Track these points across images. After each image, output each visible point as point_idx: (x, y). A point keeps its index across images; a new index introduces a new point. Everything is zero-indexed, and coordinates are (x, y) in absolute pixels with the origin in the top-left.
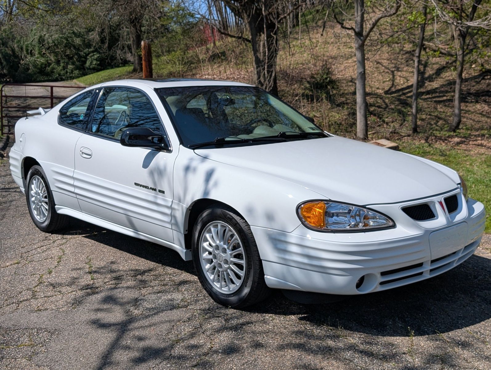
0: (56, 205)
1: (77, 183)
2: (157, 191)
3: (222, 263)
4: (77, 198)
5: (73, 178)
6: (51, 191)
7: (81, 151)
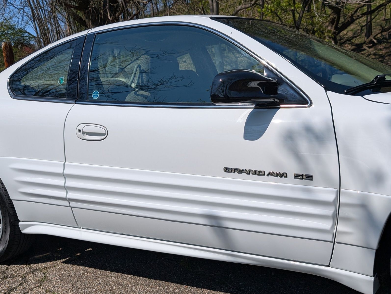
0: (20, 221)
1: (70, 183)
2: (291, 176)
4: (70, 206)
5: (64, 176)
6: (11, 201)
7: (80, 131)
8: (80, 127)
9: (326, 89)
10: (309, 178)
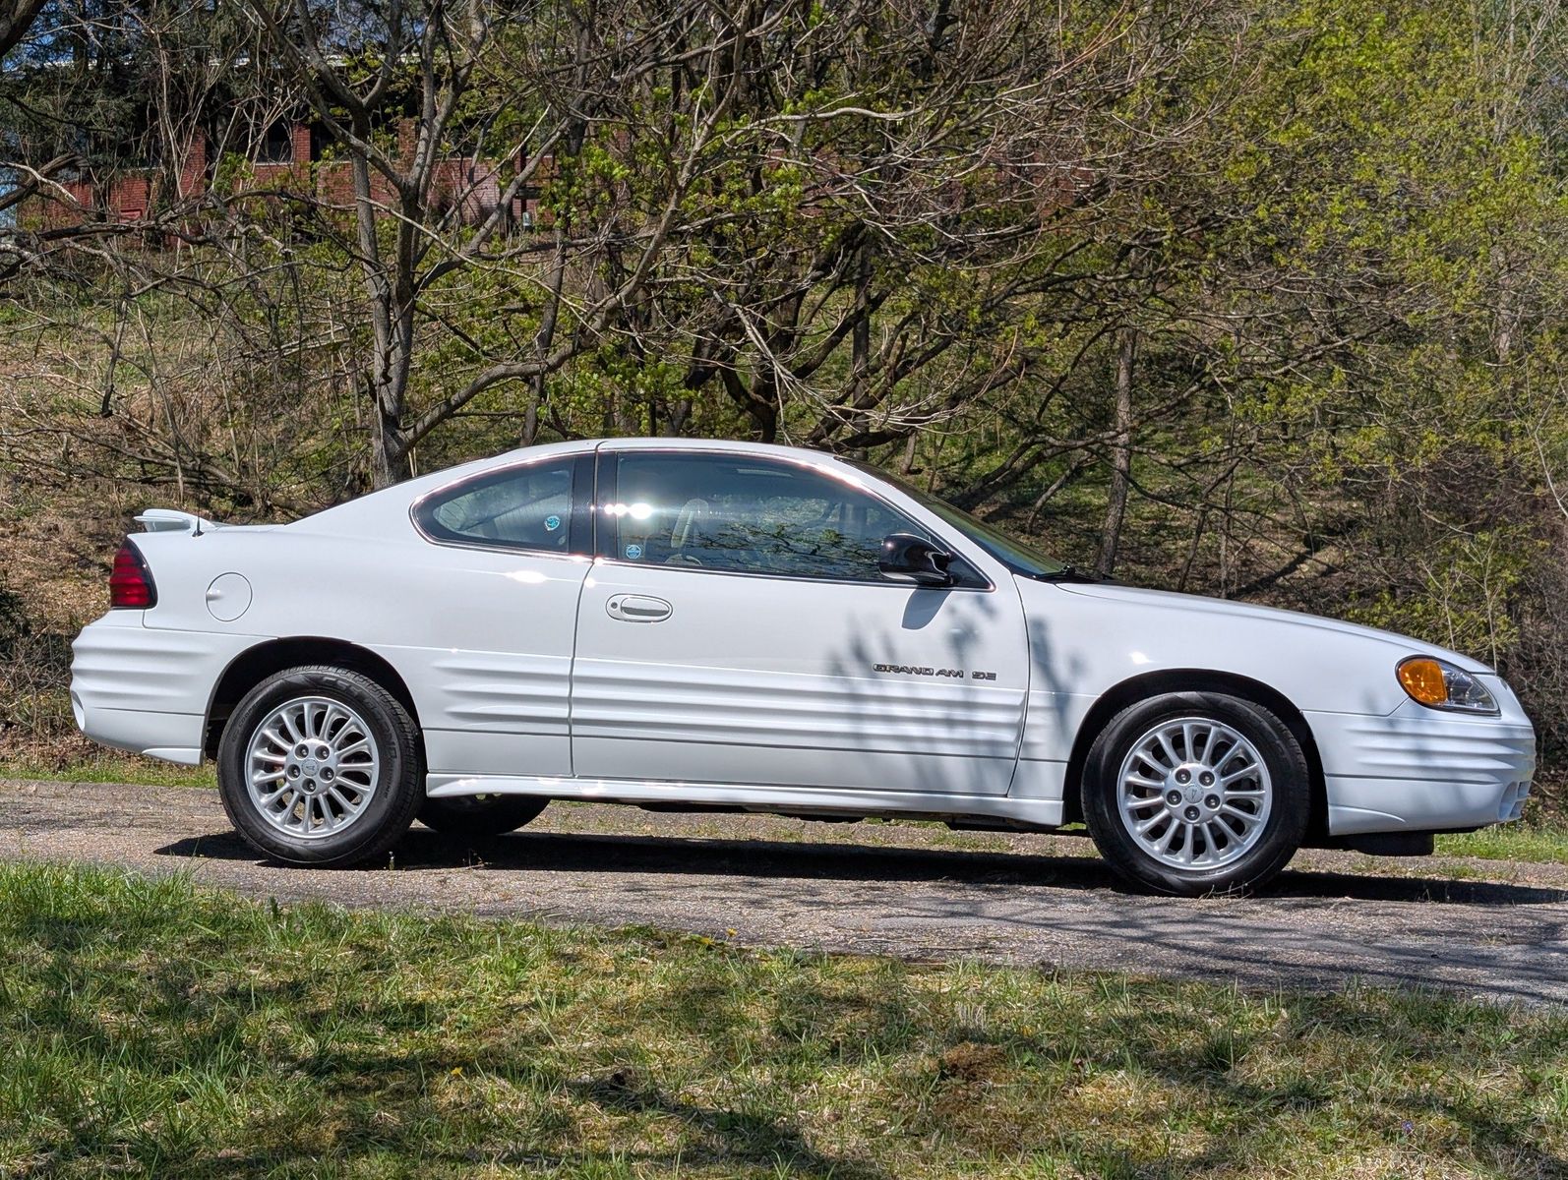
0: (430, 772)
2: (968, 674)
3: (1201, 805)
4: (570, 735)
5: (571, 680)
6: (420, 730)
7: (614, 605)
8: (617, 600)
9: (1013, 572)
10: (992, 676)
